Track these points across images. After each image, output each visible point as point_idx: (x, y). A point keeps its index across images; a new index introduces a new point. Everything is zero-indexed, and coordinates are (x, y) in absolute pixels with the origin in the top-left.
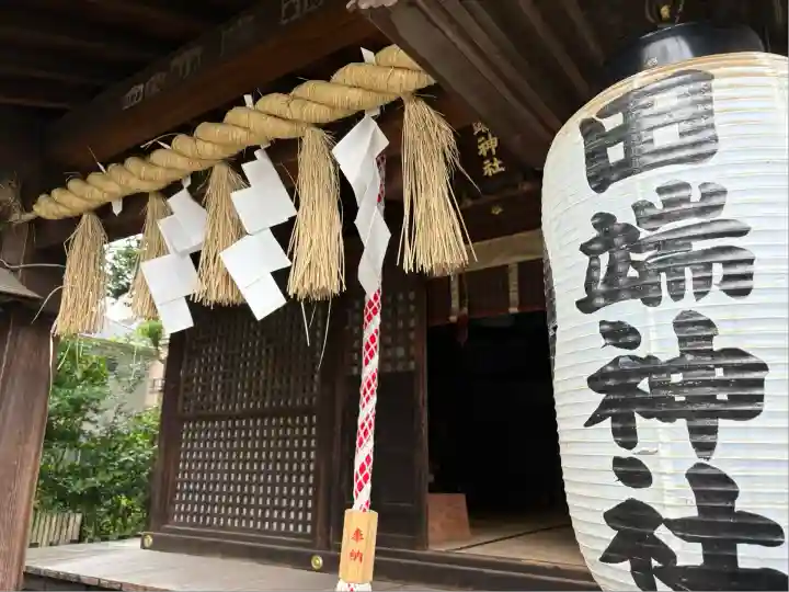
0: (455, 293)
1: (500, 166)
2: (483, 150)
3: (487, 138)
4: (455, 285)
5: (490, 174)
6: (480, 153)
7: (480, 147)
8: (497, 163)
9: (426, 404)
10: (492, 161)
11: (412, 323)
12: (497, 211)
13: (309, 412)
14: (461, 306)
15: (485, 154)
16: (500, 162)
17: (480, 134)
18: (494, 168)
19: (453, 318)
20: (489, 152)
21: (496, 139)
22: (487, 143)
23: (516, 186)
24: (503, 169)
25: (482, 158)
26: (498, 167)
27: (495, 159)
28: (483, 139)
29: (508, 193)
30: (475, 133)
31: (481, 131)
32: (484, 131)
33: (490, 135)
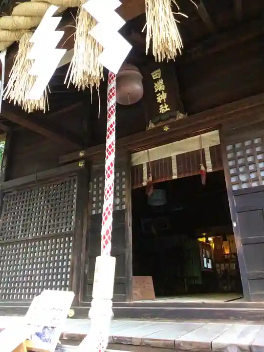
0: (145, 172)
1: (168, 107)
2: (159, 100)
3: (161, 94)
4: (145, 168)
5: (163, 112)
6: (158, 102)
7: (158, 98)
8: (166, 106)
9: (131, 225)
10: (164, 105)
11: (124, 186)
12: (166, 129)
13: (69, 235)
14: (148, 176)
15: (160, 102)
17: (159, 92)
18: (165, 109)
19: (145, 184)
20: (162, 100)
21: (166, 94)
22: (161, 96)
24: (169, 109)
25: (160, 104)
26: (166, 108)
27: (165, 104)
28: (159, 94)
29: (172, 120)
30: (156, 91)
31: (158, 90)
32: (160, 90)
33: (163, 92)
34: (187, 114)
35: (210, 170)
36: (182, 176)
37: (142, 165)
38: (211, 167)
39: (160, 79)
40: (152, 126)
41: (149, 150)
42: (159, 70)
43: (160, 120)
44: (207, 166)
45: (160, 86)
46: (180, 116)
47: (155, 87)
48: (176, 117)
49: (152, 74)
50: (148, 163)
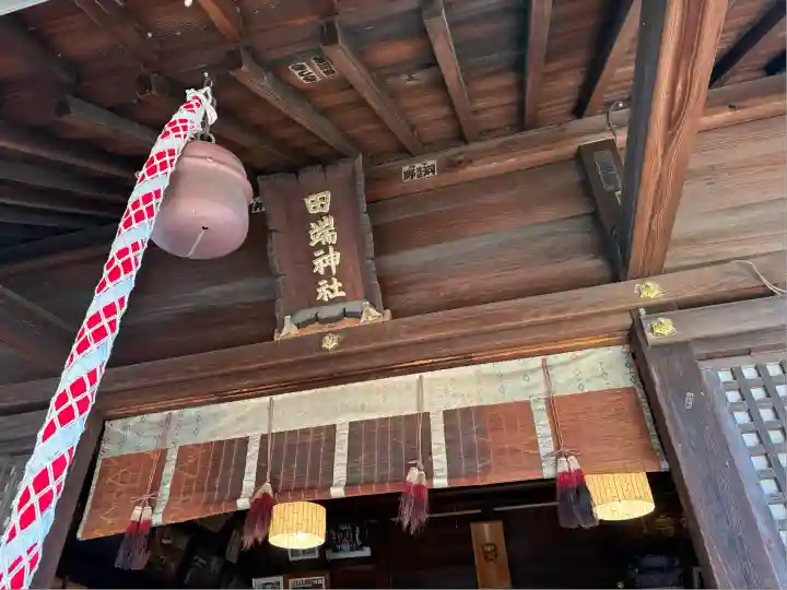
0: (251, 464)
1: (340, 289)
2: (320, 266)
3: (327, 252)
4: (253, 450)
5: (326, 299)
6: (316, 270)
7: (316, 263)
8: (336, 285)
10: (330, 283)
12: (330, 343)
14: (259, 481)
15: (322, 272)
16: (340, 285)
17: (319, 246)
18: (332, 291)
19: (243, 503)
20: (328, 269)
21: (338, 254)
22: (326, 258)
23: (358, 316)
24: (343, 294)
25: (318, 277)
26: (336, 289)
27: (335, 280)
28: (322, 252)
29: (348, 323)
30: (313, 244)
31: (320, 243)
32: (324, 243)
33: (331, 249)
34: (388, 312)
35: (441, 482)
36: (360, 492)
37: (245, 442)
38: (445, 473)
39: (327, 215)
40: (289, 330)
41: (274, 397)
42: (327, 195)
43: (317, 319)
44: (435, 466)
45: (324, 232)
46: (371, 315)
47: (311, 233)
48: (360, 318)
49: (308, 201)
50: (264, 437)
